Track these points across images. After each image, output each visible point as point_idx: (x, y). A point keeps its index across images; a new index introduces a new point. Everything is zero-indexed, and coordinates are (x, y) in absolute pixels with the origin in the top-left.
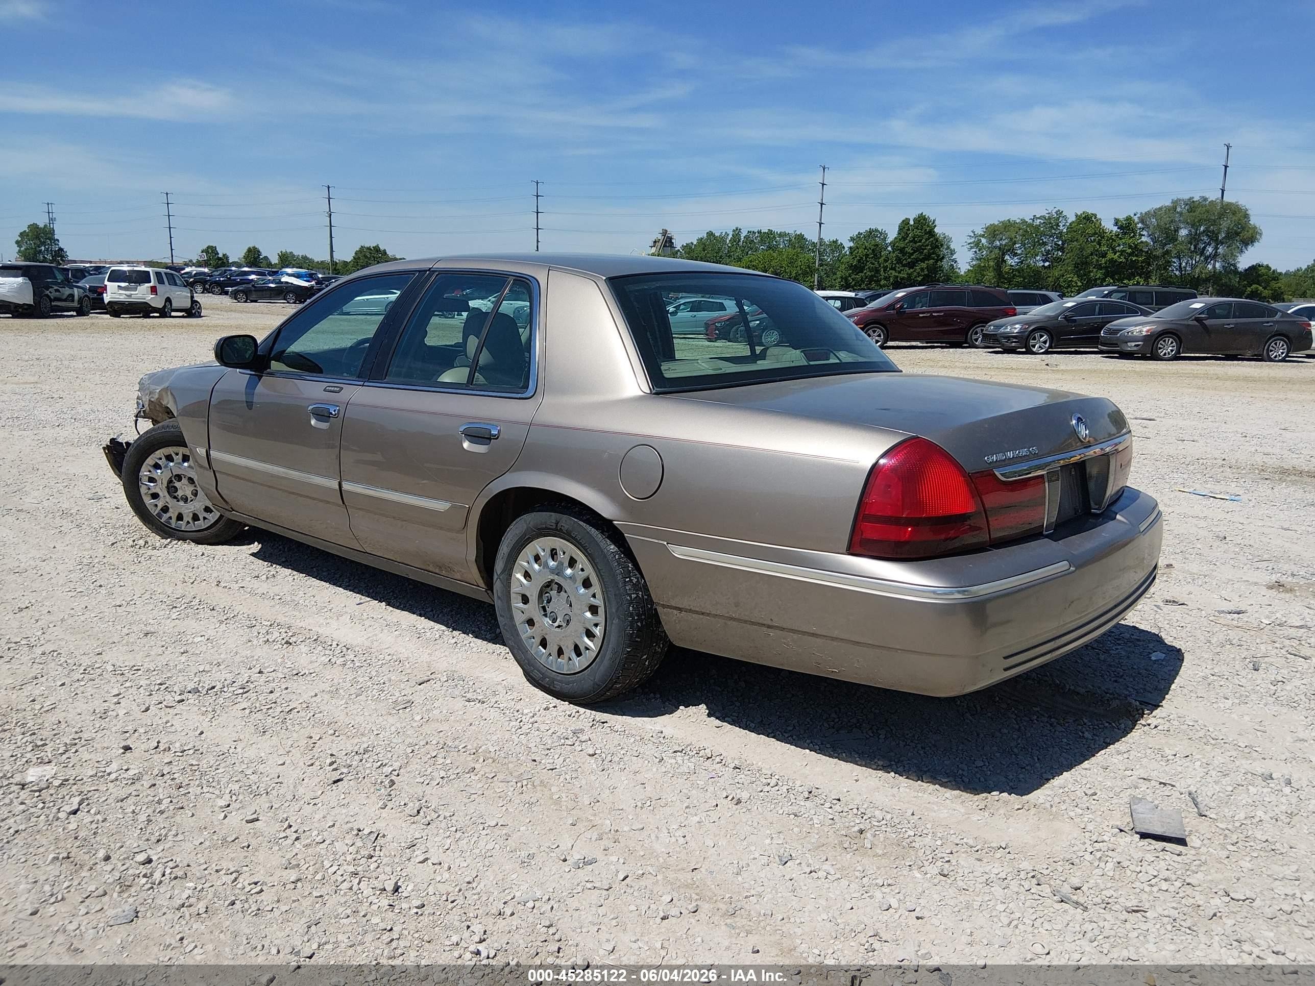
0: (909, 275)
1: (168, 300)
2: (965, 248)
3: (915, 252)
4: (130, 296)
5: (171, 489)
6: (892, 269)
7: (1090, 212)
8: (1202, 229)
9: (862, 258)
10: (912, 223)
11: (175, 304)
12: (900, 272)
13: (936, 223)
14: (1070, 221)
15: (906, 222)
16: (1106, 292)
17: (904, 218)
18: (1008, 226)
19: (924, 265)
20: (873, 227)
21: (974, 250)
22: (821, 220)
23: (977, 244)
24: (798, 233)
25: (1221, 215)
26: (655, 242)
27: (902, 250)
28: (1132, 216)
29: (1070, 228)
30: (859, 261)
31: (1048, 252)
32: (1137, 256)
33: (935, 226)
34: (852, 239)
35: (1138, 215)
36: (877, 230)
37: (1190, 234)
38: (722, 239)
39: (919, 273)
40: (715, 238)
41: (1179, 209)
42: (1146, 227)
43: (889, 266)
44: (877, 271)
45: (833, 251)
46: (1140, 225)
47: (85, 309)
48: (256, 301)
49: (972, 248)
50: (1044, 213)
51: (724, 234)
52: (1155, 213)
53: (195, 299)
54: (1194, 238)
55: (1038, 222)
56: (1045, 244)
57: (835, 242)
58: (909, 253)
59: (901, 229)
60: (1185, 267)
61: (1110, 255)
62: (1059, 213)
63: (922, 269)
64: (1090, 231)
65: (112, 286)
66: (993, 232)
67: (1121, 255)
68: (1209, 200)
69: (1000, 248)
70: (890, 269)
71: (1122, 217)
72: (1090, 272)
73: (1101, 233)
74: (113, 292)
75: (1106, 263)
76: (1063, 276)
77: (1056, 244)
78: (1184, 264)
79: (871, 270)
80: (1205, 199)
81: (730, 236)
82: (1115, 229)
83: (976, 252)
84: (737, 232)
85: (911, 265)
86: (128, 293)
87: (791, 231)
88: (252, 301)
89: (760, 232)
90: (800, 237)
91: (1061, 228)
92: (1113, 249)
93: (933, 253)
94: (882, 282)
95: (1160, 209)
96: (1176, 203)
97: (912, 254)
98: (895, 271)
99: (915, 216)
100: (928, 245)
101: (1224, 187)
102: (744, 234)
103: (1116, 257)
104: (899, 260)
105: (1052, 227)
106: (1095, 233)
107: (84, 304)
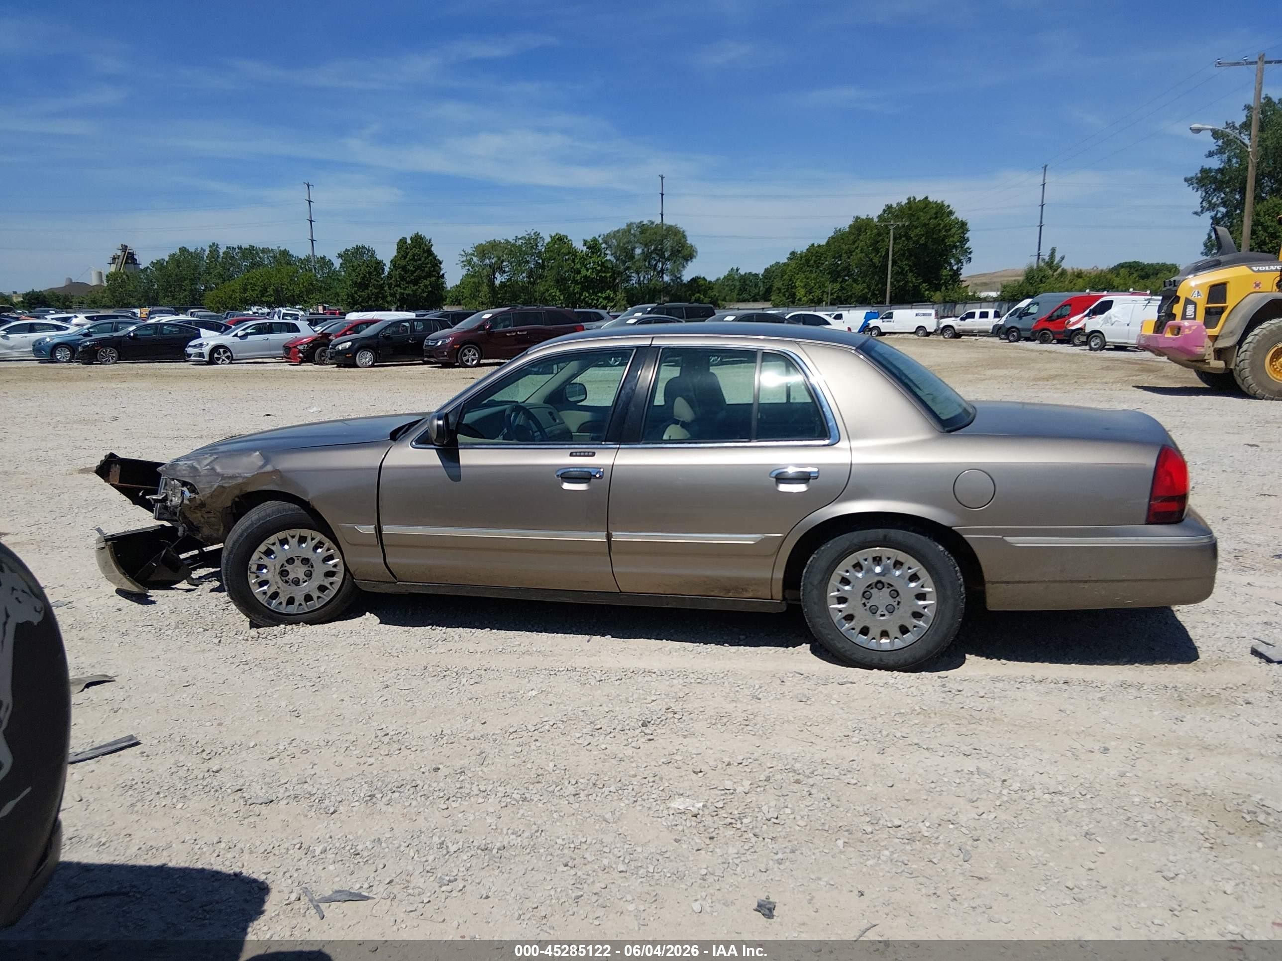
0: (415, 291)
2: (459, 267)
3: (416, 270)
5: (284, 573)
6: (396, 286)
7: (562, 233)
8: (653, 248)
9: (365, 276)
10: (409, 241)
12: (405, 289)
13: (433, 242)
14: (546, 241)
15: (403, 241)
16: (649, 309)
17: (401, 238)
18: (494, 245)
19: (427, 282)
20: (360, 244)
21: (467, 268)
22: (312, 236)
23: (469, 262)
24: (282, 249)
25: (665, 237)
26: (114, 259)
27: (404, 268)
28: (597, 237)
29: (549, 248)
30: (363, 278)
31: (531, 270)
32: (604, 272)
33: (432, 245)
34: (340, 256)
35: (602, 237)
36: (364, 247)
37: (643, 253)
38: (198, 255)
39: (423, 290)
40: (190, 254)
41: (632, 232)
42: (609, 247)
43: (394, 283)
44: (381, 287)
45: (322, 267)
46: (604, 245)
49: (465, 266)
50: (524, 234)
51: (199, 250)
52: (615, 235)
54: (647, 256)
55: (520, 242)
56: (528, 262)
57: (323, 258)
58: (412, 271)
59: (399, 248)
60: (643, 281)
61: (584, 272)
62: (537, 234)
63: (426, 286)
64: (564, 250)
66: (482, 251)
67: (593, 272)
68: (655, 223)
69: (490, 266)
70: (395, 286)
71: (589, 238)
72: (569, 287)
73: (573, 253)
75: (581, 279)
76: (548, 291)
77: (537, 262)
78: (642, 279)
79: (375, 287)
80: (652, 223)
81: (207, 252)
82: (585, 249)
83: (469, 269)
84: (214, 248)
85: (416, 282)
87: (275, 248)
89: (240, 248)
90: (285, 253)
91: (540, 248)
92: (585, 267)
93: (434, 271)
94: (389, 299)
95: (618, 231)
96: (630, 225)
97: (414, 272)
98: (400, 287)
99: (411, 235)
100: (428, 263)
101: (662, 212)
102: (222, 250)
103: (588, 274)
104: (402, 278)
105: (532, 247)
106: (569, 253)
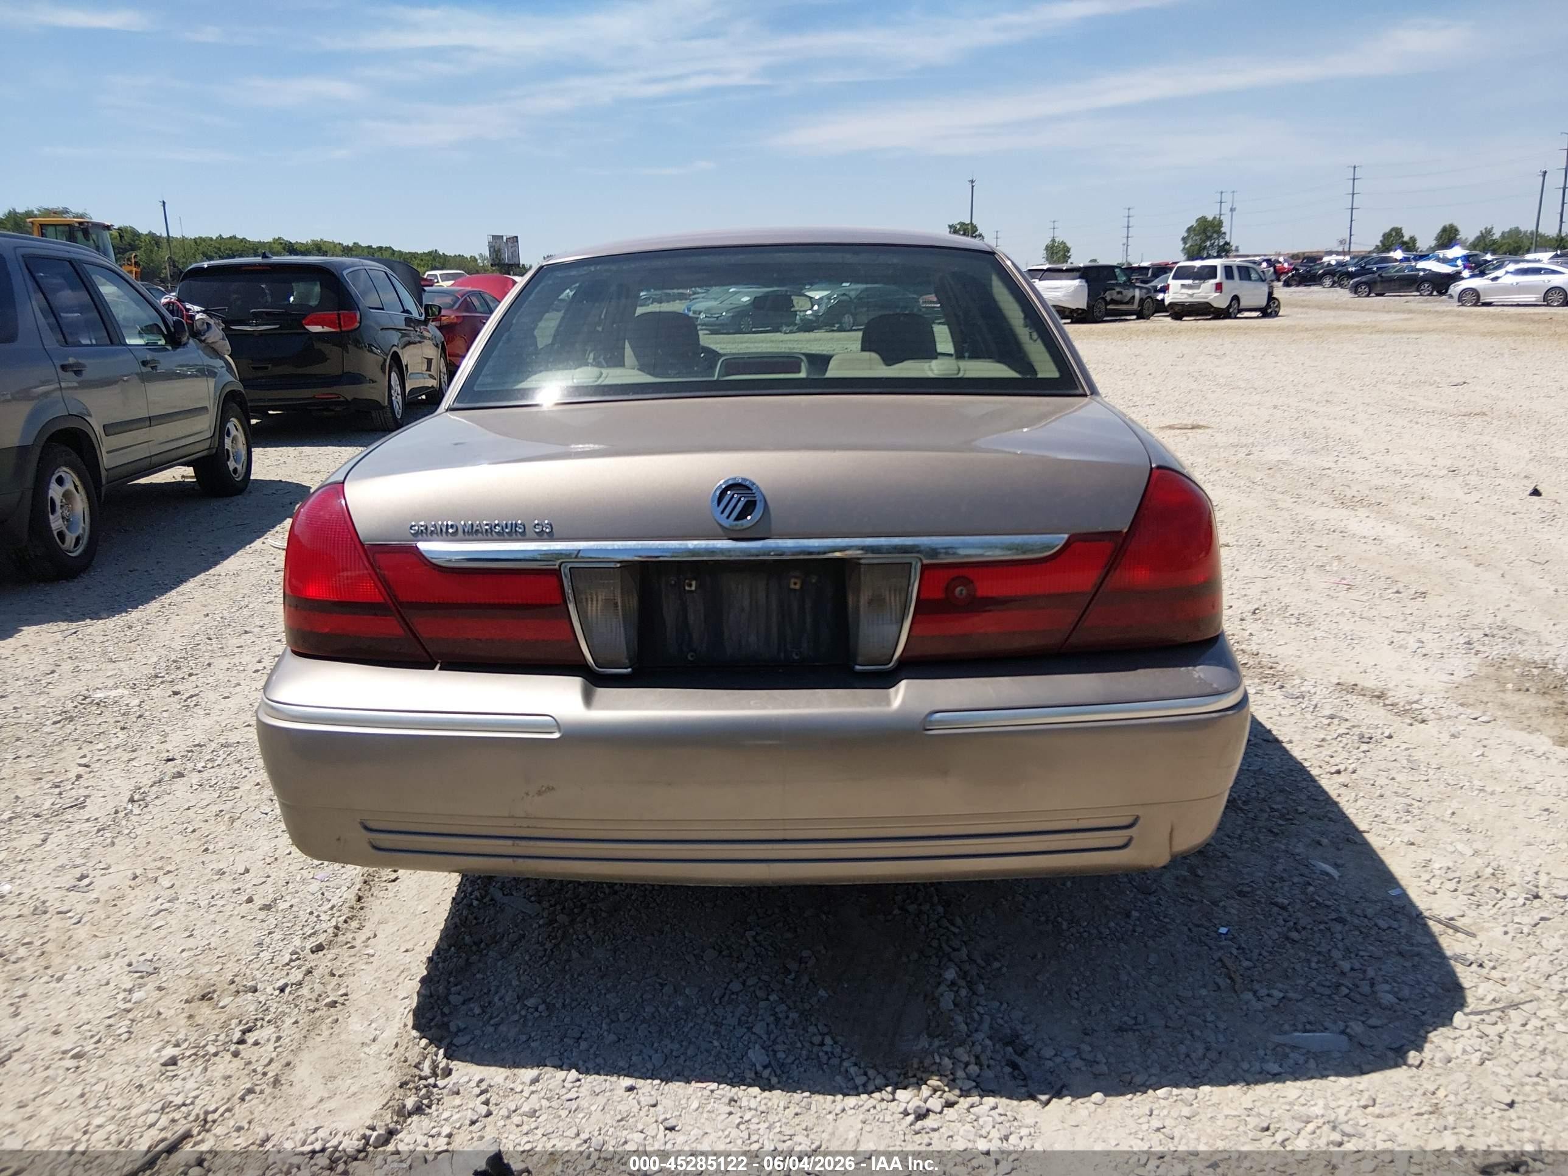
1: (1236, 298)
4: (1191, 296)
11: (1244, 303)
47: (1146, 312)
48: (1382, 295)
53: (1275, 295)
65: (1174, 284)
74: (1176, 291)
86: (1190, 292)
88: (1378, 295)
107: (1146, 306)
